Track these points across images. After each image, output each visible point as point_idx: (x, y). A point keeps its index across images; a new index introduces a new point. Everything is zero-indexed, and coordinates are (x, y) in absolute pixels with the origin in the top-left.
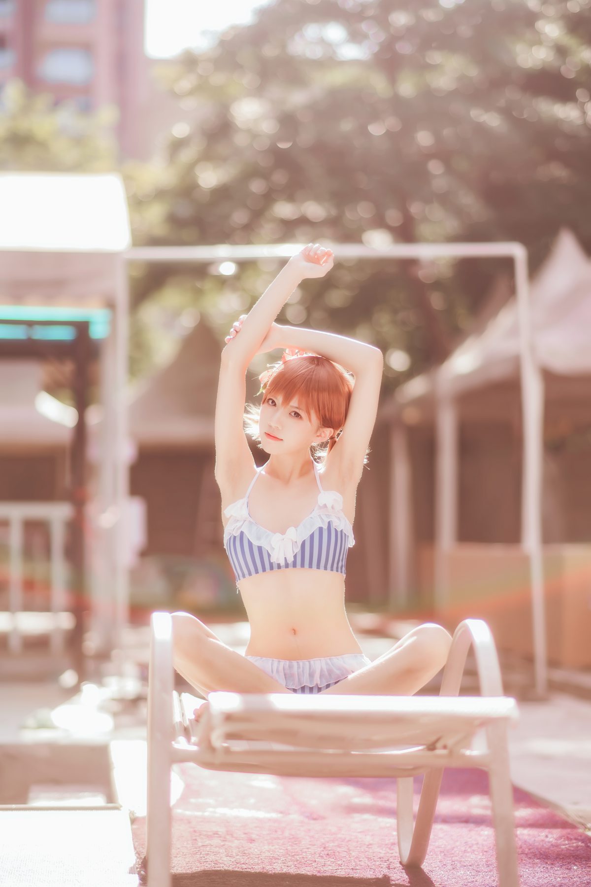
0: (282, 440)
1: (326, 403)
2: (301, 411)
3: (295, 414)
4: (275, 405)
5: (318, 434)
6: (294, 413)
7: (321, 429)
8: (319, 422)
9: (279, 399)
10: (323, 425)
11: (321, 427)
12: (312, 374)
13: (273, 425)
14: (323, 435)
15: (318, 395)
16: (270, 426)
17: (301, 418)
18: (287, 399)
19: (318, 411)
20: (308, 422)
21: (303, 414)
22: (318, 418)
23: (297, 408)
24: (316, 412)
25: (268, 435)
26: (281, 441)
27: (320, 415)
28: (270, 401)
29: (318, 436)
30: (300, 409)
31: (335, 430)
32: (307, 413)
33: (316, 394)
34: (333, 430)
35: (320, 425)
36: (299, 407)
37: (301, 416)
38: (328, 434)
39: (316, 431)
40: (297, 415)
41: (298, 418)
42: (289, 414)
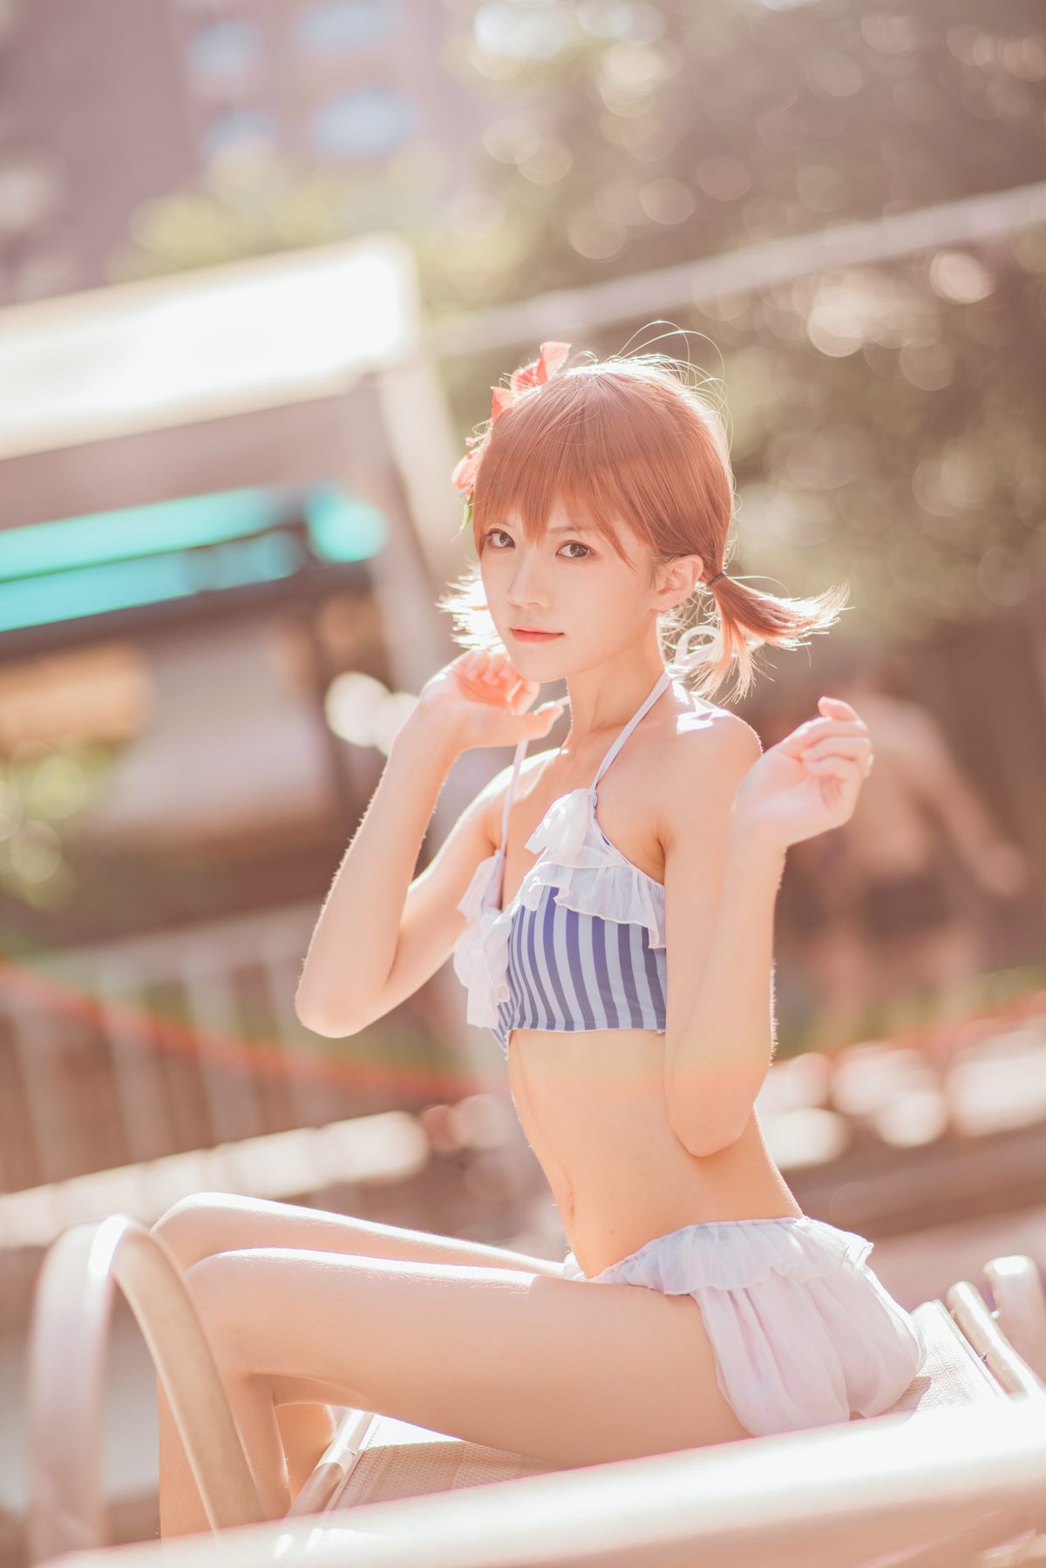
0: (562, 634)
1: (647, 487)
2: (583, 534)
3: (573, 549)
4: (511, 544)
5: (661, 585)
6: (569, 547)
7: (661, 568)
8: (649, 549)
9: (515, 525)
10: (664, 553)
11: (663, 563)
12: (582, 425)
13: (520, 599)
14: (676, 583)
15: (617, 473)
16: (517, 607)
17: (594, 555)
18: (536, 520)
19: (634, 518)
20: (620, 562)
21: (592, 540)
22: (641, 536)
23: (571, 529)
24: (629, 522)
25: (520, 633)
26: (560, 639)
27: (644, 528)
28: (496, 538)
29: (663, 592)
30: (580, 529)
31: (708, 557)
32: (605, 534)
33: (612, 476)
34: (703, 558)
35: (655, 559)
36: (575, 527)
37: (591, 549)
38: (689, 576)
39: (652, 579)
40: (580, 550)
41: (585, 557)
42: (557, 554)
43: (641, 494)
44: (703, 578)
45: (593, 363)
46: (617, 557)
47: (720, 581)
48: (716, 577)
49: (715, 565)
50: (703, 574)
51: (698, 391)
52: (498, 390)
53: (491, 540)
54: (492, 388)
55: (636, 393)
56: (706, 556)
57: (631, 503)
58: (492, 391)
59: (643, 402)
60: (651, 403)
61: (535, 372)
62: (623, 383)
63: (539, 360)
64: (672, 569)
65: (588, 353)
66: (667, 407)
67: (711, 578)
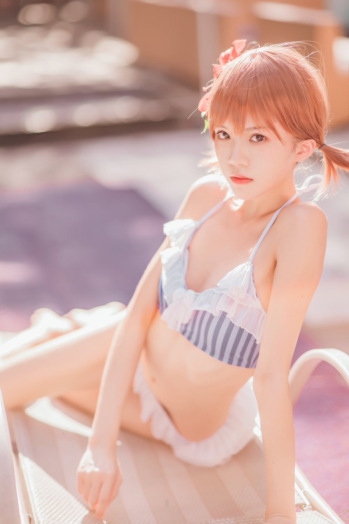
0: (253, 178)
2: (261, 130)
3: (257, 138)
4: (228, 137)
5: (299, 151)
6: (255, 137)
7: (298, 144)
9: (229, 128)
11: (298, 142)
13: (234, 162)
14: (305, 149)
15: (274, 100)
17: (267, 139)
18: (239, 123)
20: (278, 141)
21: (265, 133)
23: (255, 128)
25: (236, 179)
26: (252, 182)
28: (221, 135)
29: (300, 153)
30: (260, 128)
31: (318, 140)
32: (272, 130)
33: (273, 102)
34: (315, 140)
35: (295, 140)
36: (257, 127)
37: (265, 137)
38: (311, 147)
39: (294, 148)
40: (260, 138)
41: (263, 141)
42: (250, 140)
43: (285, 111)
44: (317, 146)
45: (257, 47)
46: (277, 140)
47: (324, 147)
48: (322, 146)
49: (321, 142)
50: (317, 145)
51: (309, 58)
52: (215, 65)
53: (219, 136)
54: (213, 65)
55: (280, 59)
56: (316, 139)
57: (282, 114)
58: (213, 66)
59: (284, 64)
60: (288, 65)
61: (231, 55)
62: (274, 55)
63: (232, 48)
64: (303, 144)
65: (254, 42)
66: (296, 68)
67: (320, 146)
